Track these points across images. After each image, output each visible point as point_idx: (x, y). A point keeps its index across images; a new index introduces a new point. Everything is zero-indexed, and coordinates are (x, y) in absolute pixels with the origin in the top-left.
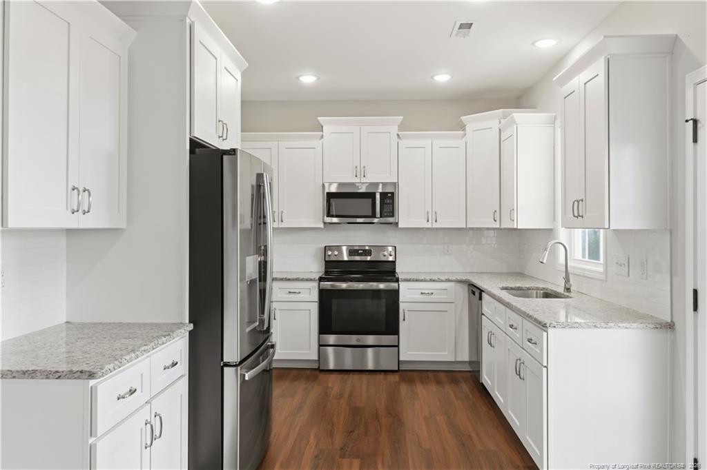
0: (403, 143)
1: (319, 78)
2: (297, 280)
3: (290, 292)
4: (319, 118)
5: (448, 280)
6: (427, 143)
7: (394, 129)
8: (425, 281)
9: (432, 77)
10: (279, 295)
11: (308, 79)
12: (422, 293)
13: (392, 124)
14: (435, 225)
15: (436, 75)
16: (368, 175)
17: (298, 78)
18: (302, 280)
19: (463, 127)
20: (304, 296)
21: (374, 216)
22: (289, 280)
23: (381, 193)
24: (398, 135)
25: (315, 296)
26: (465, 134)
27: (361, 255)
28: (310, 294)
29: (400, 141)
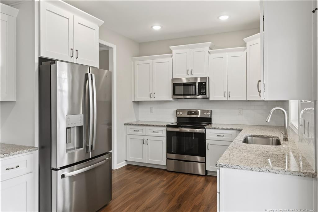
0: (212, 56)
1: (162, 27)
2: (157, 126)
3: (154, 132)
4: (170, 47)
5: (232, 129)
6: (224, 55)
7: (207, 49)
8: (219, 129)
9: (218, 18)
10: (149, 133)
11: (157, 28)
12: (218, 136)
13: (205, 47)
14: (229, 99)
15: (220, 16)
16: (194, 74)
17: (152, 27)
18: (159, 126)
19: (245, 45)
20: (160, 134)
21: (195, 94)
22: (153, 126)
23: (199, 83)
24: (209, 52)
25: (165, 134)
26: (246, 48)
27: (193, 114)
28: (163, 133)
29: (210, 55)
